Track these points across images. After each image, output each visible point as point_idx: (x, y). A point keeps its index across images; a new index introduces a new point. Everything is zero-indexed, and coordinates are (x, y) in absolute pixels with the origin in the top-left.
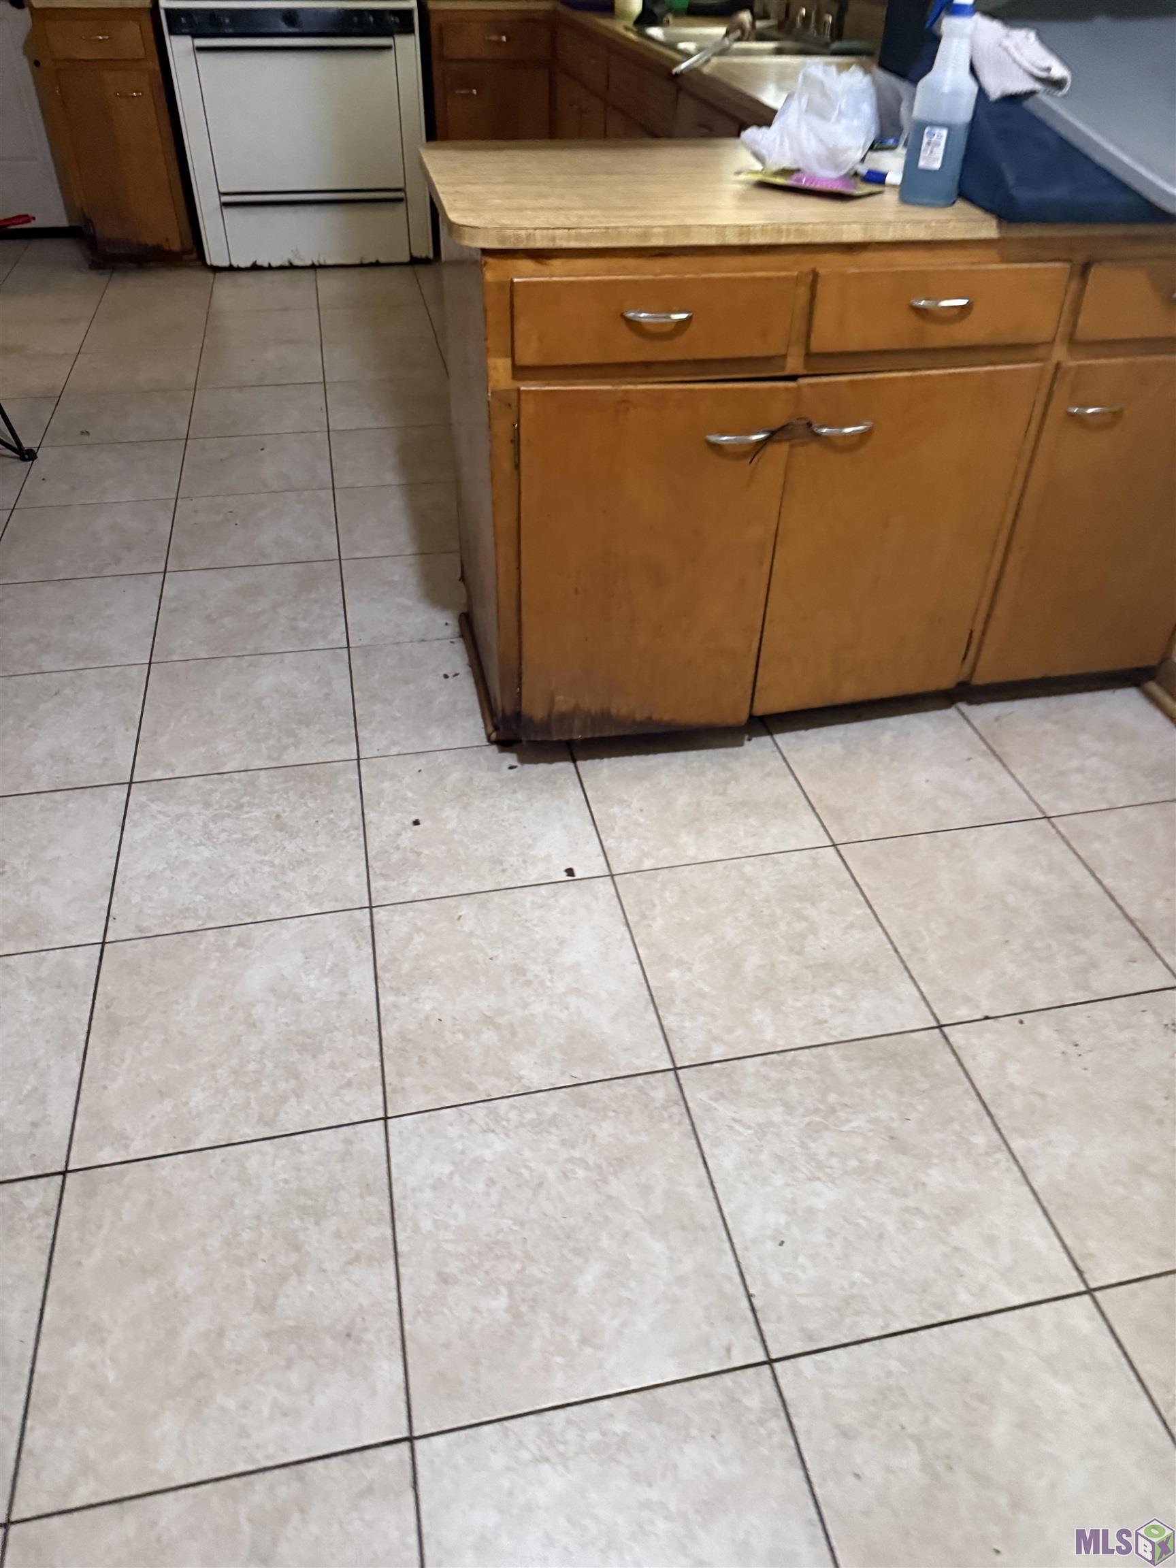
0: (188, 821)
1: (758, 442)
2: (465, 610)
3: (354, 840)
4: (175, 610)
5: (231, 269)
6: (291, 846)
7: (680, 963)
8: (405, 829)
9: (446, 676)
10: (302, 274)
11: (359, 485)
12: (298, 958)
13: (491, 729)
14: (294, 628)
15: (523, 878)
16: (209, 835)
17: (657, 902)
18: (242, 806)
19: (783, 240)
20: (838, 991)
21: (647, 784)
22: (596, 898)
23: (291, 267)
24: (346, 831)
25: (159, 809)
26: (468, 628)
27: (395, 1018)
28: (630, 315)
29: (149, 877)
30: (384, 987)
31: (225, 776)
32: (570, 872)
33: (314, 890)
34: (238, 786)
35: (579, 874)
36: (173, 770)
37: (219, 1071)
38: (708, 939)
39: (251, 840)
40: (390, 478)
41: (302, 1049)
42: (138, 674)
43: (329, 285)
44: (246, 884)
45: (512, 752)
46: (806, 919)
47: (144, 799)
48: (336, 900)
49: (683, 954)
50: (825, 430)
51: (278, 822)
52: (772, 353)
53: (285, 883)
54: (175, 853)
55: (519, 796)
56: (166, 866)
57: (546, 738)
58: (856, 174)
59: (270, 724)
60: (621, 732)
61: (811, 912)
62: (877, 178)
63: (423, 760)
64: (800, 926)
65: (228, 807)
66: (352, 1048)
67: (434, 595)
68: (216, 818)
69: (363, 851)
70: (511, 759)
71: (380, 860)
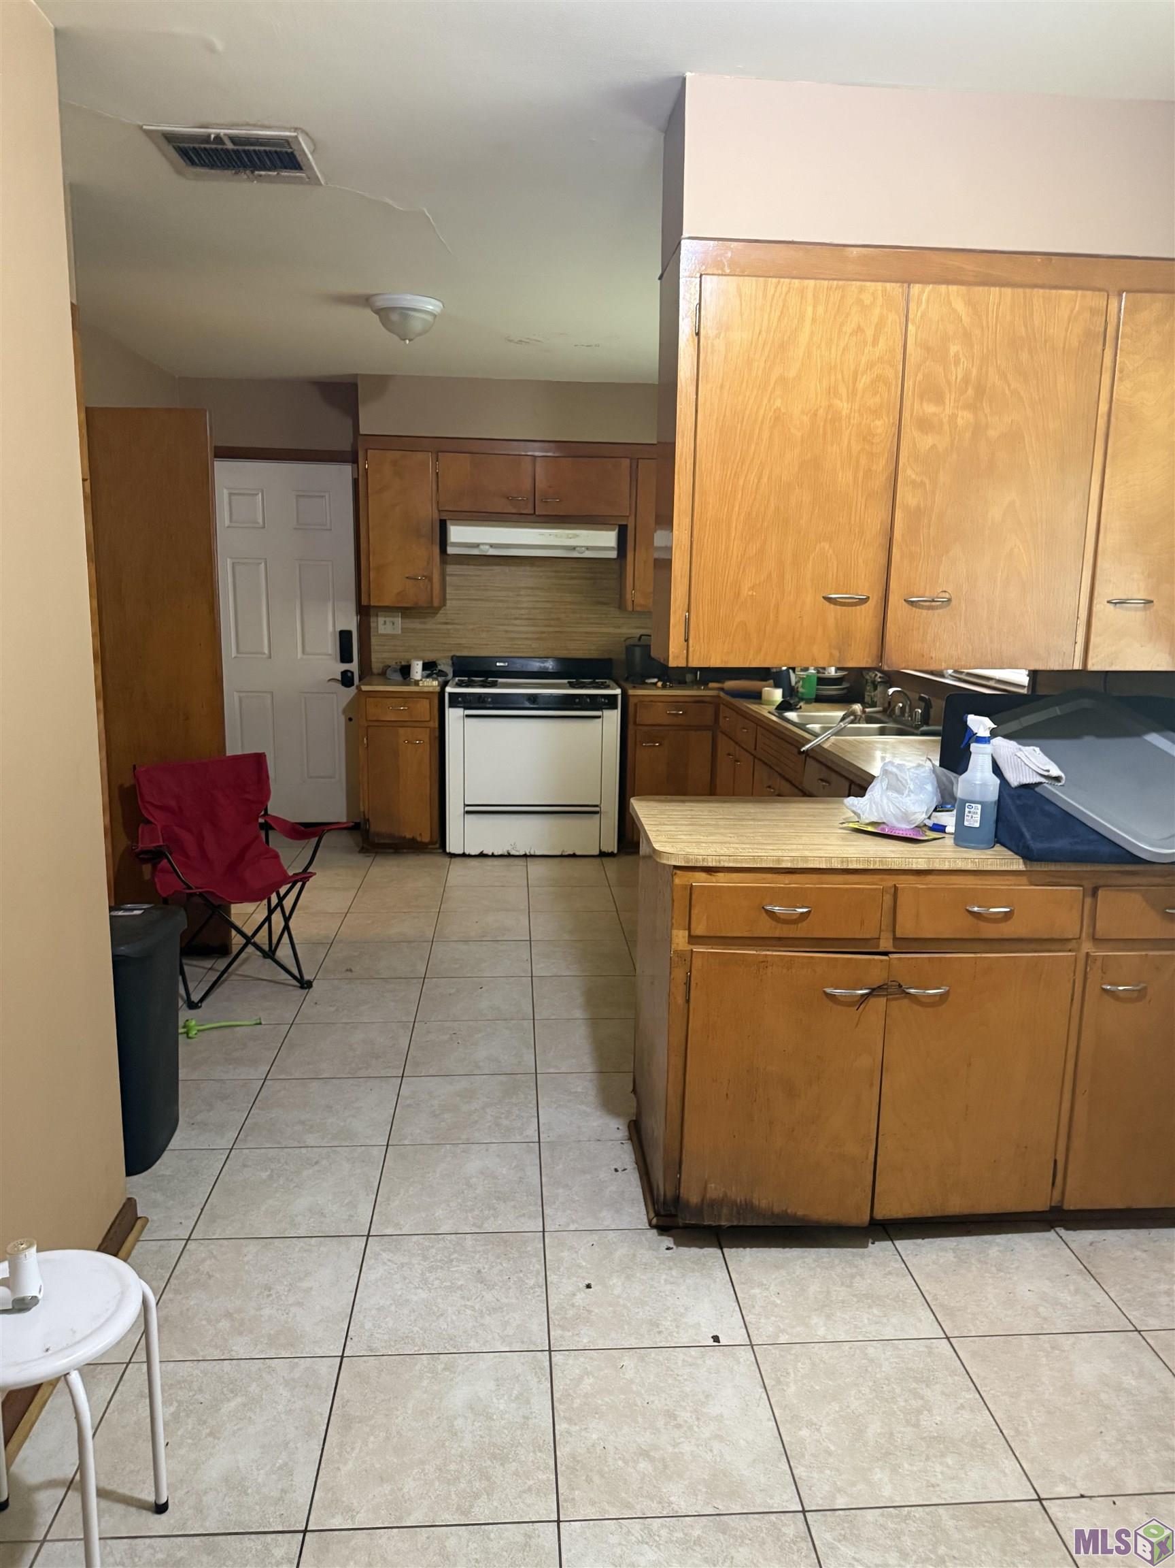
0: (411, 1269)
1: (862, 995)
2: (634, 1118)
3: (538, 1296)
4: (409, 1106)
5: (464, 855)
6: (488, 1296)
7: (810, 1424)
8: (579, 1290)
9: (616, 1170)
10: (517, 861)
11: (553, 1017)
12: (492, 1385)
13: (652, 1215)
14: (498, 1125)
15: (676, 1340)
16: (425, 1281)
17: (791, 1371)
18: (452, 1261)
19: (871, 867)
20: (949, 1461)
21: (783, 1272)
22: (739, 1363)
23: (509, 856)
24: (531, 1288)
25: (389, 1258)
26: (637, 1133)
27: (567, 1442)
28: (768, 908)
29: (378, 1309)
30: (559, 1415)
31: (440, 1236)
32: (716, 1339)
33: (505, 1332)
34: (449, 1245)
35: (723, 1341)
36: (401, 1229)
37: (427, 1467)
38: (836, 1406)
39: (458, 1288)
40: (578, 1014)
41: (494, 1457)
42: (378, 1153)
43: (537, 870)
44: (453, 1322)
45: (669, 1236)
46: (922, 1398)
47: (378, 1249)
48: (523, 1342)
49: (813, 1417)
50: (912, 991)
51: (479, 1276)
52: (868, 936)
53: (483, 1325)
54: (399, 1293)
55: (674, 1273)
56: (392, 1302)
57: (698, 1222)
58: (925, 825)
59: (475, 1198)
60: (761, 1223)
61: (927, 1392)
62: (940, 828)
63: (595, 1237)
64: (917, 1403)
65: (440, 1261)
66: (532, 1461)
67: (609, 1104)
68: (431, 1269)
69: (545, 1305)
70: (668, 1241)
71: (558, 1314)
